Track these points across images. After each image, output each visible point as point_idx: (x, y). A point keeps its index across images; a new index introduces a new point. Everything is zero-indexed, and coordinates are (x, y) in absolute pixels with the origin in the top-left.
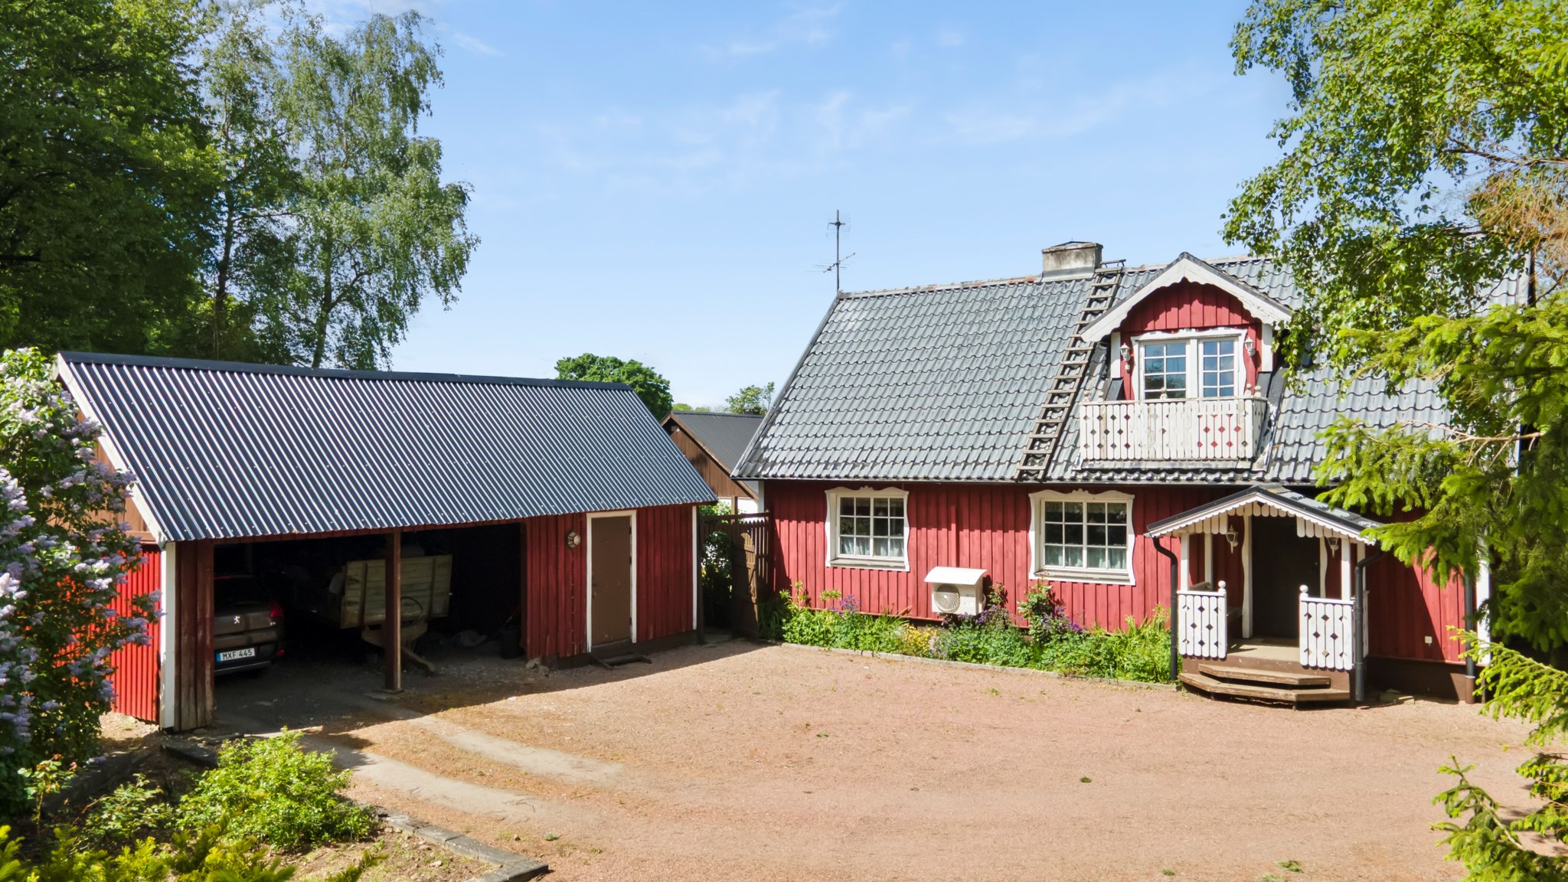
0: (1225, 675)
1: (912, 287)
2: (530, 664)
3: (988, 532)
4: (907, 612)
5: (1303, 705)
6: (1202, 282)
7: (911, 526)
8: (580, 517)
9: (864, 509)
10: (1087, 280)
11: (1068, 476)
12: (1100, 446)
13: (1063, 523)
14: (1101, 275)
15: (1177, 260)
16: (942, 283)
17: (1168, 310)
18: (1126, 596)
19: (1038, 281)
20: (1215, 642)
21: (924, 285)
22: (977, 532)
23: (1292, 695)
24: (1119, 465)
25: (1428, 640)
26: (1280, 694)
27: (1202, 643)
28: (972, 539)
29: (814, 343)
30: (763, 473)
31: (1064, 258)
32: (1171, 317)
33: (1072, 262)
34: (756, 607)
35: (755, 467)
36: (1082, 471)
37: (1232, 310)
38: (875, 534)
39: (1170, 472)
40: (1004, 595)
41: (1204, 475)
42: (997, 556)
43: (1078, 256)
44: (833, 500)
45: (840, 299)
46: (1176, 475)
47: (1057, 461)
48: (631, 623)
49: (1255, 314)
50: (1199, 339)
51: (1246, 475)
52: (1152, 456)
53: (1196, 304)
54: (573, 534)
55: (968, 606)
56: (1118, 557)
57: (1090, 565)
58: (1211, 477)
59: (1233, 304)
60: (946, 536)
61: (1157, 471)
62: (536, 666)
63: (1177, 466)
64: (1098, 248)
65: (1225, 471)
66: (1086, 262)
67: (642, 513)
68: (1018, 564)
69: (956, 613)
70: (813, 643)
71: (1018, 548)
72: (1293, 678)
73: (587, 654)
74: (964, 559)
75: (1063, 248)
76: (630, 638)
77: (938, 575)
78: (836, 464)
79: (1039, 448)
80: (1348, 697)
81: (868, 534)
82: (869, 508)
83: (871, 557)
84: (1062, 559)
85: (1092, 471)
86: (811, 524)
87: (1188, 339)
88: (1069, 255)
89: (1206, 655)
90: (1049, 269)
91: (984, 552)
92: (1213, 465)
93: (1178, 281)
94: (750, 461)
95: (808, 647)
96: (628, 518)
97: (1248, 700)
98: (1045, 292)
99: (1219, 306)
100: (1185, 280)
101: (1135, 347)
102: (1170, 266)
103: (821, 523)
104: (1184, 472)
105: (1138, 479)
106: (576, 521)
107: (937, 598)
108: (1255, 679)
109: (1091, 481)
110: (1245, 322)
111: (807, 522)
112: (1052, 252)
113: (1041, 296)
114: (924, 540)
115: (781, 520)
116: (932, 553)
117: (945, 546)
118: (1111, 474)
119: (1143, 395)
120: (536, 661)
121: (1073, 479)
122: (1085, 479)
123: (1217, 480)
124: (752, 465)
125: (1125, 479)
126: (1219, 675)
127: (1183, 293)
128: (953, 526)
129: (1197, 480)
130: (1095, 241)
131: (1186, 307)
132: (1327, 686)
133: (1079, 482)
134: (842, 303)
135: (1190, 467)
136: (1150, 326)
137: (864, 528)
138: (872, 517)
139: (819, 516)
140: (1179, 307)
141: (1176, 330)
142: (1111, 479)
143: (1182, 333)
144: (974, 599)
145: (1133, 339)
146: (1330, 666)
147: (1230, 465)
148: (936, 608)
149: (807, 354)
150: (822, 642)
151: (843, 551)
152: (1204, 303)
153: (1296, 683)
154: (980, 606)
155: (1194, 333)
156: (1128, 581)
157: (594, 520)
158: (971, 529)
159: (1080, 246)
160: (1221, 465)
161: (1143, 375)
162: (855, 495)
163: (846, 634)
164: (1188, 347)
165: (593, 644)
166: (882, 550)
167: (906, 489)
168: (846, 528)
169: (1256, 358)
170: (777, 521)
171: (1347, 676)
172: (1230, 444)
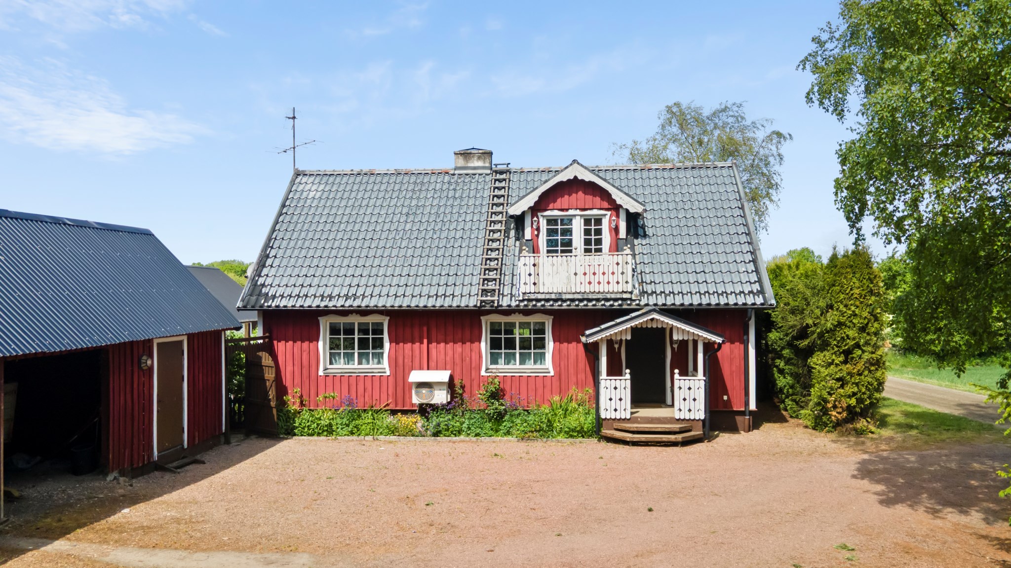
0: (636, 429)
1: (357, 170)
2: (110, 478)
3: (451, 344)
4: (388, 405)
5: (686, 443)
6: (587, 180)
7: (391, 342)
8: (150, 342)
9: (349, 331)
10: (486, 174)
11: (514, 304)
12: (535, 284)
13: (503, 336)
14: (496, 172)
15: (571, 164)
16: (380, 168)
17: (562, 196)
18: (548, 383)
19: (452, 172)
20: (624, 409)
21: (366, 169)
22: (442, 345)
23: (679, 437)
24: (548, 297)
25: (725, 398)
26: (672, 437)
27: (616, 410)
28: (439, 350)
29: (283, 206)
30: (266, 304)
31: (470, 159)
32: (564, 201)
33: (475, 162)
34: (275, 411)
35: (257, 300)
36: (523, 300)
37: (602, 199)
38: (359, 349)
39: (581, 300)
40: (463, 387)
41: (603, 302)
42: (458, 360)
43: (479, 158)
44: (324, 324)
45: (298, 174)
46: (585, 302)
47: (503, 294)
48: (183, 431)
49: (619, 202)
50: (581, 216)
51: (629, 302)
52: (569, 291)
53: (580, 194)
54: (144, 358)
55: (441, 397)
56: (539, 358)
57: (521, 364)
58: (608, 304)
59: (605, 195)
60: (419, 349)
61: (573, 300)
62: (115, 478)
63: (586, 297)
64: (490, 154)
65: (616, 300)
66: (484, 163)
67: (191, 337)
68: (473, 365)
69: (432, 402)
70: (319, 434)
71: (473, 354)
72: (676, 427)
73: (154, 462)
74: (432, 364)
75: (469, 151)
76: (183, 446)
77: (416, 376)
78: (331, 297)
79: (488, 285)
80: (702, 436)
81: (354, 349)
82: (354, 330)
83: (356, 366)
84: (502, 361)
85: (530, 300)
86: (306, 344)
87: (575, 216)
88: (473, 157)
89: (618, 417)
90: (459, 165)
91: (448, 359)
92: (608, 296)
93: (572, 178)
94: (251, 295)
95: (315, 438)
96: (181, 342)
97: (646, 444)
98: (459, 181)
99: (595, 196)
100: (576, 177)
101: (541, 219)
102: (567, 168)
103: (315, 343)
104: (590, 300)
105: (561, 305)
106: (146, 346)
107: (417, 393)
108: (653, 430)
109: (530, 307)
110: (610, 207)
111: (303, 341)
112: (461, 154)
113: (457, 183)
114: (401, 352)
115: (279, 341)
116: (408, 361)
117: (418, 356)
118: (543, 303)
119: (545, 251)
120: (115, 474)
121: (518, 306)
122: (525, 306)
123: (611, 305)
124: (254, 298)
125: (552, 305)
126: (631, 430)
127: (575, 185)
128: (425, 341)
129: (599, 305)
130: (488, 148)
131: (574, 195)
132: (690, 431)
133: (522, 308)
134: (300, 178)
135: (594, 297)
136: (551, 206)
137: (350, 345)
138: (356, 337)
139: (314, 337)
140: (570, 195)
141: (567, 210)
142: (543, 305)
143: (571, 212)
144: (445, 392)
145: (539, 214)
146: (692, 418)
147: (618, 296)
148: (416, 400)
149: (280, 214)
150: (325, 433)
151: (331, 363)
152: (585, 193)
153: (678, 430)
154: (449, 396)
155: (578, 212)
156: (549, 372)
157: (158, 344)
158: (438, 343)
159: (480, 151)
160: (613, 296)
161: (545, 238)
162: (341, 320)
163: (348, 425)
164: (574, 221)
165: (159, 452)
166: (364, 361)
167: (387, 315)
168: (334, 345)
169: (616, 230)
170: (275, 342)
171: (701, 423)
172: (618, 283)
